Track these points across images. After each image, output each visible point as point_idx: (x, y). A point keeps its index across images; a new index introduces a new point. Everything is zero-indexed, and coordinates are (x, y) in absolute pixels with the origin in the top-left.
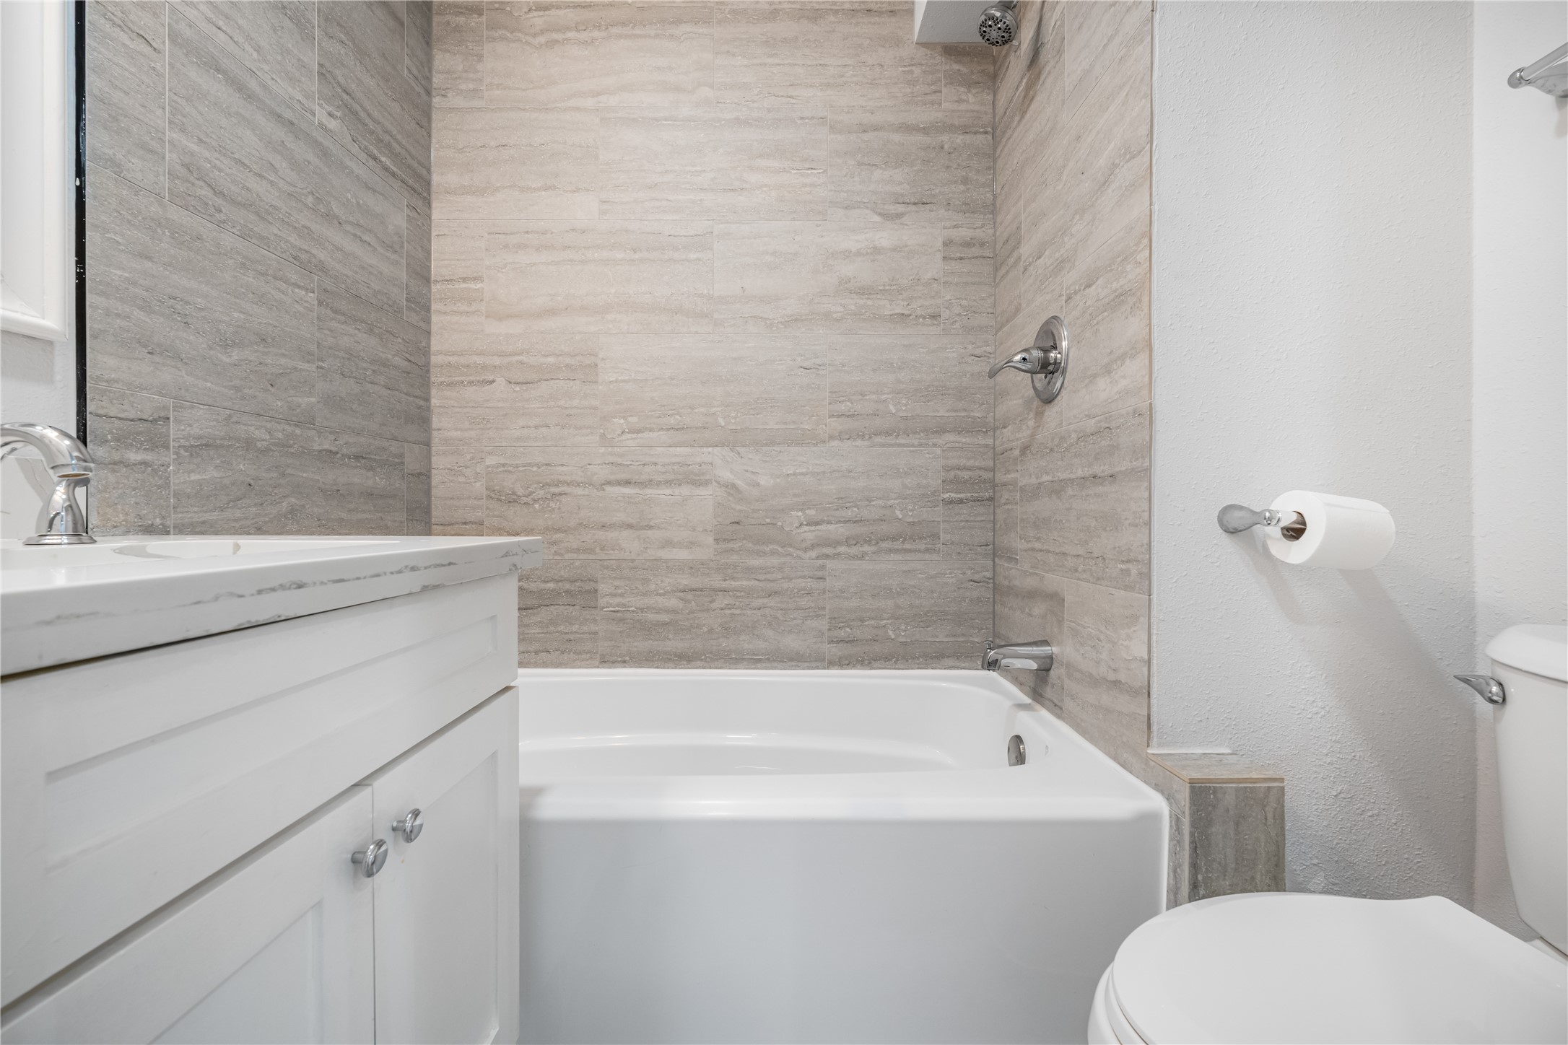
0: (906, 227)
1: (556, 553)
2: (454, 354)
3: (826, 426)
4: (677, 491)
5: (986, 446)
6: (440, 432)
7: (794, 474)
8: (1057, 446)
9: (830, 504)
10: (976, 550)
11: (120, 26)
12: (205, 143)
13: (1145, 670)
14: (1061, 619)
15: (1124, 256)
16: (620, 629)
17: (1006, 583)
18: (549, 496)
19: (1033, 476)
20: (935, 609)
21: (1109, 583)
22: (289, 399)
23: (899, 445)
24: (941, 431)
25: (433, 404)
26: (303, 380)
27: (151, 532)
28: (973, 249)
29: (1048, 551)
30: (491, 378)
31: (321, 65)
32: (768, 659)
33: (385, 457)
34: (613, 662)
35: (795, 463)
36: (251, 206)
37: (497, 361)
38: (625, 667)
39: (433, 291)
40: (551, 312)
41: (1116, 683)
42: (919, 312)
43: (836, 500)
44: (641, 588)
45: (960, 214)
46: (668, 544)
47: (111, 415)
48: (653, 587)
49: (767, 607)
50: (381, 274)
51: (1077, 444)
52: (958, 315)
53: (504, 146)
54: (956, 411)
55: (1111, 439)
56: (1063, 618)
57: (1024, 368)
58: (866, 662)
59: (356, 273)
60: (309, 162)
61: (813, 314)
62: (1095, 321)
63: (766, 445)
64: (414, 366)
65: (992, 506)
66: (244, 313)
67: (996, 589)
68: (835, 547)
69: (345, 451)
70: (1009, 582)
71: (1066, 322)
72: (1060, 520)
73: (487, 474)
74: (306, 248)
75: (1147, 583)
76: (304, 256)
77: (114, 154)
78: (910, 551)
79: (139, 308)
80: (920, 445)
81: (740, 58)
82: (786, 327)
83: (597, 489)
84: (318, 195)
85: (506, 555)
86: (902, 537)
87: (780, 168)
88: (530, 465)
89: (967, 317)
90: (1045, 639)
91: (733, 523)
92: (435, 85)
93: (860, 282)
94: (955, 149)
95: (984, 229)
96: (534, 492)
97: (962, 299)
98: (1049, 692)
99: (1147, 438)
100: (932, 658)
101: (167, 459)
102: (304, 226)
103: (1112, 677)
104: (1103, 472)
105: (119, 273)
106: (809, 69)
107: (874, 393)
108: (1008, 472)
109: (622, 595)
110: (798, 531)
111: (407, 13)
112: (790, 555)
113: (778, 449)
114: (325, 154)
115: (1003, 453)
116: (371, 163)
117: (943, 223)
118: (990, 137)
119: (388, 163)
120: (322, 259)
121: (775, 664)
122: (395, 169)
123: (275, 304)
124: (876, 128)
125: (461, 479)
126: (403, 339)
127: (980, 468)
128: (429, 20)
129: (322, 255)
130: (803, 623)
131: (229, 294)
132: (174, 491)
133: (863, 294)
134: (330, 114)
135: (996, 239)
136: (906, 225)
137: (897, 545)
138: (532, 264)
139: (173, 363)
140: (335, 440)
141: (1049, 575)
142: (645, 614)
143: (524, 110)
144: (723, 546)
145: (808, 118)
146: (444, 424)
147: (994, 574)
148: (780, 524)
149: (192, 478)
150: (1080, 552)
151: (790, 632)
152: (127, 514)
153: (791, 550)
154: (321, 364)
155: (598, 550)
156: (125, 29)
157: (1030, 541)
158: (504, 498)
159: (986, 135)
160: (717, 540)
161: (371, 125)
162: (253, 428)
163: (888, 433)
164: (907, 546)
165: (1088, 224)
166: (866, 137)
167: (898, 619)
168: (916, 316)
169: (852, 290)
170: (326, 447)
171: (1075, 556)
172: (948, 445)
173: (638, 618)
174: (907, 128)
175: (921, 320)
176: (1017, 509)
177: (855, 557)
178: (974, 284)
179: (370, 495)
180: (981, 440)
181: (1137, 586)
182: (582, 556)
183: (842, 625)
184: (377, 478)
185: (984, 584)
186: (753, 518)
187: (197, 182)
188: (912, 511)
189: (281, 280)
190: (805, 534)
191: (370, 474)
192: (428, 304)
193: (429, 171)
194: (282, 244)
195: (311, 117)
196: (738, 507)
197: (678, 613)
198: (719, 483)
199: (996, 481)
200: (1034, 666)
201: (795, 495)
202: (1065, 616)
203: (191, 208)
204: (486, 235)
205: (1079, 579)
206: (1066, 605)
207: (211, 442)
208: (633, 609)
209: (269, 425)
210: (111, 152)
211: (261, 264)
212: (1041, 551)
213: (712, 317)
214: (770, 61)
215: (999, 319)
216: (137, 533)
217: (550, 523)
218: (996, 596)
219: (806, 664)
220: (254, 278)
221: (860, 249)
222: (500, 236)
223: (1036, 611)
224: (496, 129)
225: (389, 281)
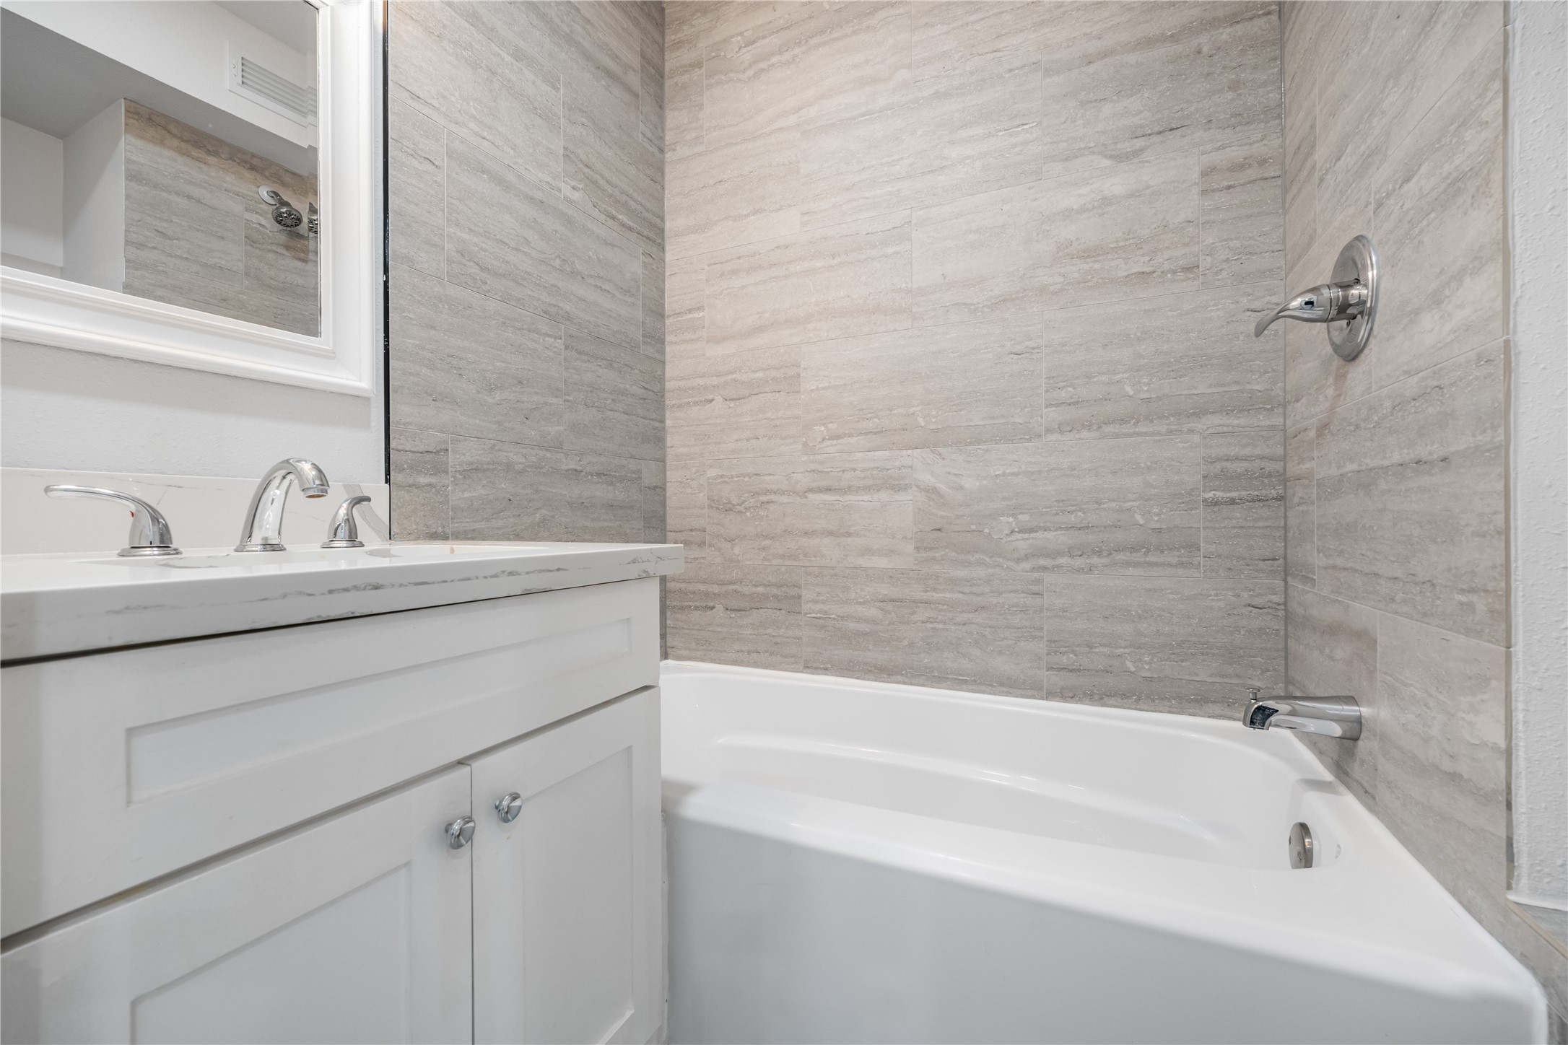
0: (1146, 164)
1: (765, 559)
2: (683, 379)
3: (1042, 417)
4: (876, 497)
5: (1273, 427)
6: (673, 449)
7: (1004, 475)
8: (1364, 420)
9: (1048, 508)
10: (1257, 565)
11: (412, 155)
12: (474, 231)
13: (1501, 766)
14: (1372, 669)
15: (1461, 119)
16: (821, 636)
17: (1300, 611)
18: (759, 505)
19: (1334, 465)
20: (1193, 639)
21: (1442, 622)
22: (541, 429)
23: (1139, 434)
24: (1201, 412)
25: (667, 425)
26: (552, 412)
27: (435, 537)
28: (1249, 172)
29: (1354, 570)
30: (710, 397)
31: (565, 148)
32: (975, 681)
33: (623, 473)
34: (816, 668)
35: (1003, 463)
36: (510, 275)
37: (715, 381)
38: (826, 674)
39: (667, 324)
40: (759, 329)
41: (1454, 777)
42: (1166, 267)
43: (1055, 503)
44: (841, 596)
45: (1228, 131)
46: (867, 551)
47: (407, 449)
48: (853, 595)
49: (973, 623)
50: (620, 316)
51: (1392, 415)
52: (1225, 261)
53: (720, 182)
54: (1222, 385)
55: (1442, 403)
56: (1375, 667)
57: (1305, 316)
58: (1097, 697)
59: (597, 318)
60: (556, 231)
61: (1025, 290)
62: (1417, 230)
63: (971, 443)
64: (650, 392)
65: (1283, 509)
66: (504, 362)
67: (1288, 618)
68: (1055, 558)
69: (588, 469)
70: (1305, 611)
71: (1374, 242)
72: (1370, 526)
73: (708, 485)
74: (555, 303)
75: (1503, 626)
76: (553, 310)
77: (409, 253)
78: (1156, 564)
79: (426, 367)
80: (1170, 432)
81: (939, 26)
82: (992, 310)
83: (800, 497)
84: (564, 258)
85: (634, 562)
86: (1144, 548)
87: (986, 134)
88: (743, 475)
89: (1239, 262)
90: (1351, 695)
91: (934, 530)
92: (667, 143)
93: (1085, 243)
94: (1219, 48)
95: (1265, 142)
96: (746, 501)
97: (1232, 240)
98: (1356, 770)
99: (1501, 396)
100: (1190, 701)
101: (447, 481)
102: (553, 285)
103: (1447, 765)
104: (1430, 454)
105: (412, 341)
106: (1019, 11)
107: (1104, 374)
108: (1302, 460)
109: (823, 602)
110: (1009, 539)
111: (641, 85)
112: (1000, 566)
113: (984, 447)
114: (569, 222)
115: (1296, 436)
116: (610, 222)
117: (1201, 148)
118: (1274, 18)
119: (625, 219)
120: (568, 310)
121: (983, 688)
122: (631, 224)
123: (529, 352)
124: (1105, 55)
125: (689, 491)
126: (640, 369)
127: (1263, 458)
128: (661, 86)
129: (567, 307)
130: (1016, 643)
131: (493, 348)
132: (452, 506)
133: (1089, 257)
134: (574, 188)
135: (1285, 151)
136: (1147, 162)
137: (1137, 557)
138: (743, 287)
139: (451, 407)
140: (580, 460)
141: (1355, 604)
142: (846, 623)
143: (735, 144)
144: (924, 555)
145: (1018, 68)
146: (676, 442)
147: (1286, 598)
148: (987, 530)
149: (465, 496)
150: (1399, 574)
151: (1000, 653)
152: (418, 524)
153: (1001, 560)
154: (567, 398)
155: (801, 557)
156: (416, 156)
157: (1330, 555)
158: (721, 507)
159: (1269, 17)
160: (917, 549)
161: (610, 189)
162: (512, 454)
163: (1123, 421)
164: (1151, 558)
165: (1406, 88)
166: (1091, 69)
167: (1139, 648)
168: (1162, 272)
169: (1074, 255)
170: (572, 467)
171: (1390, 579)
172: (1210, 431)
173: (838, 626)
174: (1148, 42)
175: (1169, 275)
176: (1313, 511)
177: (1080, 571)
178: (1249, 216)
179: (610, 506)
180: (1262, 420)
181: (1487, 630)
182: (787, 562)
183: (1065, 649)
184: (616, 491)
185: (1270, 611)
186: (957, 524)
187: (468, 263)
188: (1158, 514)
189: (534, 331)
190: (1017, 542)
191: (610, 488)
192: (663, 337)
193: (663, 220)
194: (535, 303)
195: (558, 194)
196: (940, 513)
197: (878, 624)
198: (918, 487)
199: (1289, 474)
200: (1337, 730)
201: (1005, 499)
202: (1378, 665)
203: (464, 285)
204: (707, 267)
205: (1397, 613)
206: (1379, 649)
207: (480, 466)
208: (834, 616)
209: (525, 451)
210: (406, 251)
211: (517, 322)
212: (1345, 569)
213: (911, 311)
214: (972, 18)
215: (1290, 255)
216: (425, 539)
217: (759, 531)
218: (1290, 628)
219: (1020, 692)
220: (512, 333)
221: (1085, 204)
222: (717, 266)
223: (1339, 654)
224: (714, 168)
225: (626, 321)
